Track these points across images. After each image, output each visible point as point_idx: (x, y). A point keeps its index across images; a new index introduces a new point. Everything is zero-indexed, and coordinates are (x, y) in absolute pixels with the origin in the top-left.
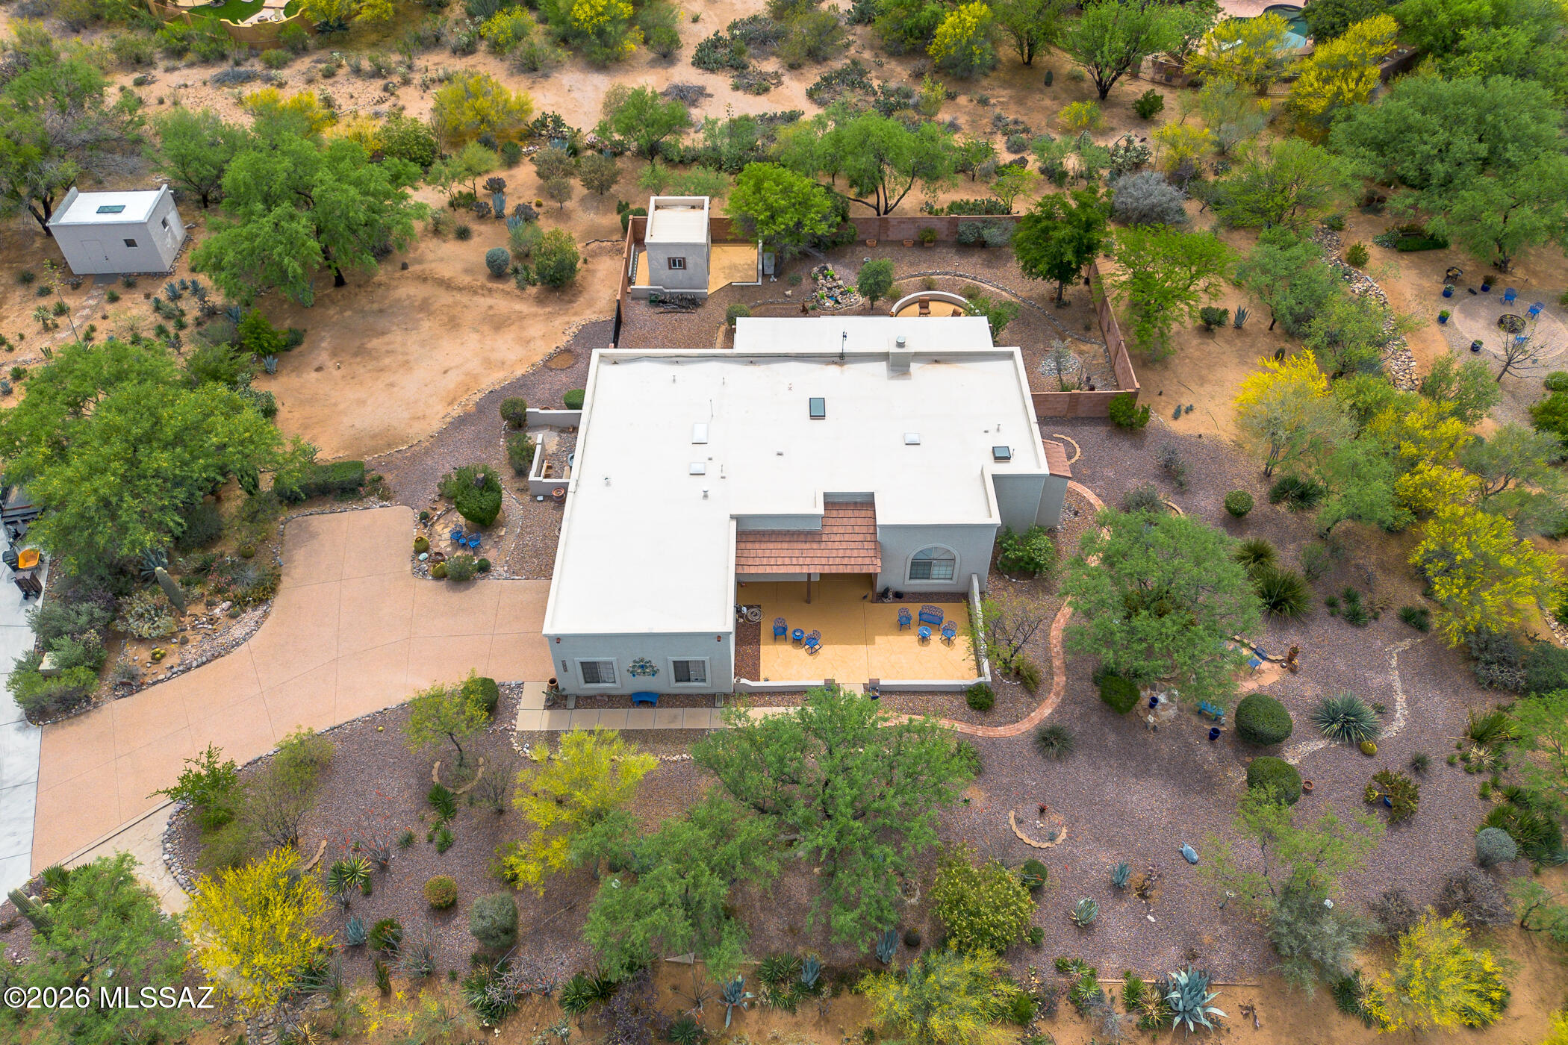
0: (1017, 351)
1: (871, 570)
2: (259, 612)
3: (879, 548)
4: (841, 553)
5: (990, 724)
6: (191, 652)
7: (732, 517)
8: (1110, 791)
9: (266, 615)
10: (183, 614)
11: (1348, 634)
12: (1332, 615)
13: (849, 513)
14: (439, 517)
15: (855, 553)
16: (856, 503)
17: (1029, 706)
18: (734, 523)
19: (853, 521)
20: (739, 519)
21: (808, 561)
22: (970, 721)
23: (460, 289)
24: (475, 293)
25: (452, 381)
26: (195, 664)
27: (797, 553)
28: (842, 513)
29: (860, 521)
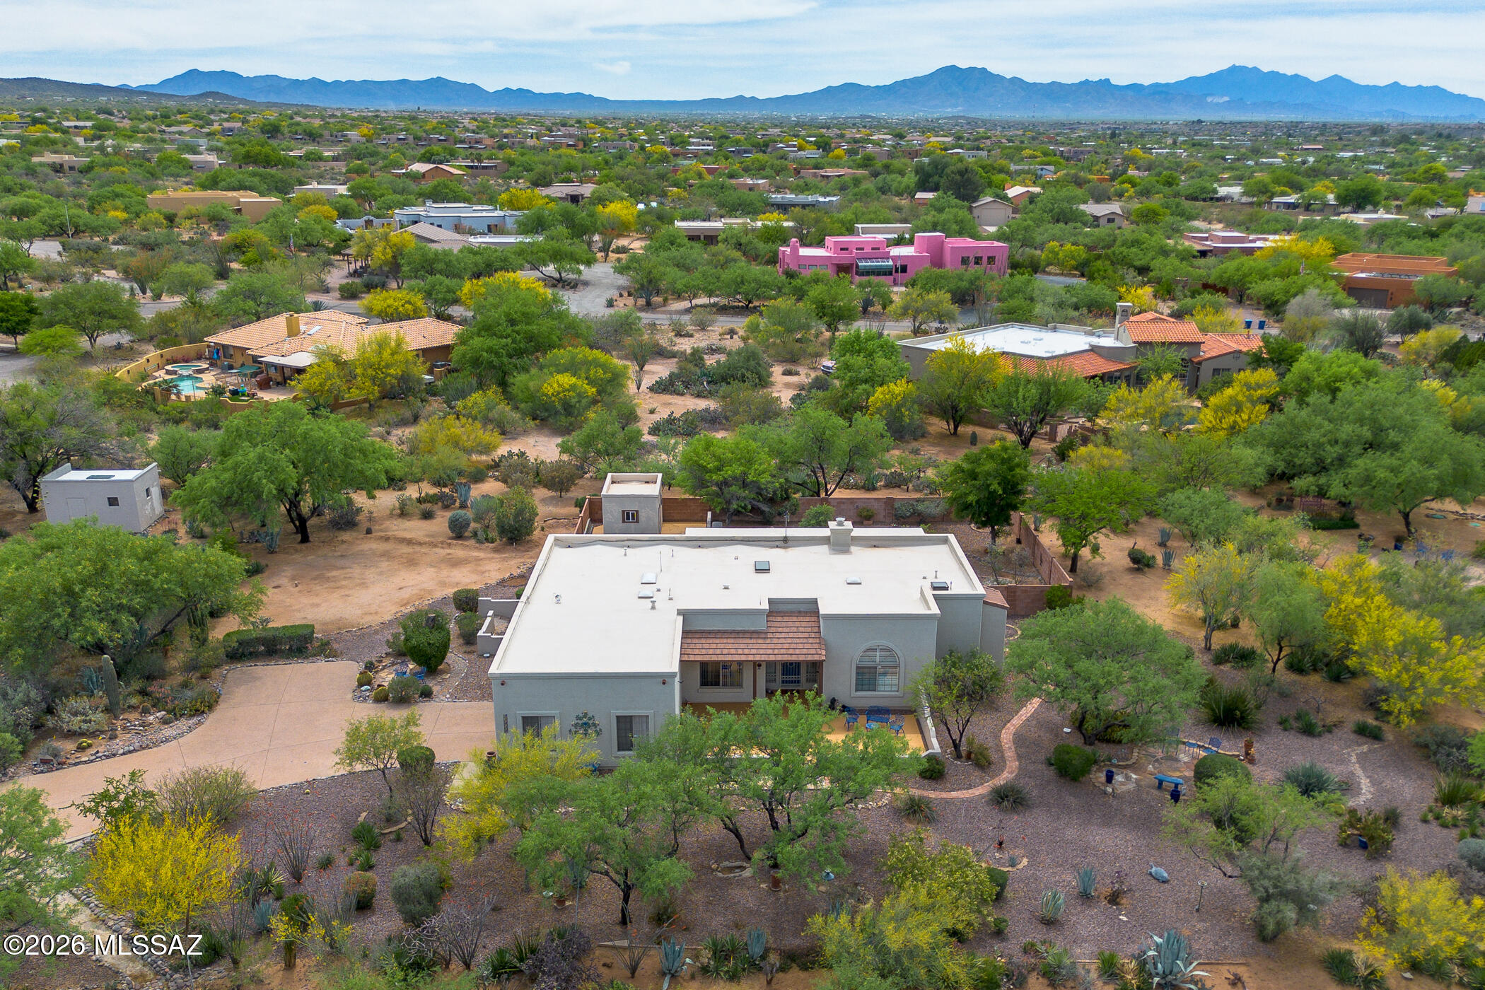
0: (952, 537)
1: (816, 658)
2: (195, 720)
3: (822, 642)
4: (786, 646)
5: (942, 790)
6: (119, 744)
7: (680, 612)
8: (1071, 833)
9: (200, 723)
10: (116, 718)
11: (1305, 741)
12: (1285, 730)
13: (795, 619)
14: (384, 667)
15: (801, 646)
16: (800, 612)
17: (982, 778)
18: (681, 618)
19: (797, 624)
20: (686, 615)
21: (753, 652)
22: (922, 787)
23: (420, 544)
24: (436, 546)
25: (406, 594)
26: (121, 751)
27: (742, 646)
28: (786, 619)
29: (804, 624)
